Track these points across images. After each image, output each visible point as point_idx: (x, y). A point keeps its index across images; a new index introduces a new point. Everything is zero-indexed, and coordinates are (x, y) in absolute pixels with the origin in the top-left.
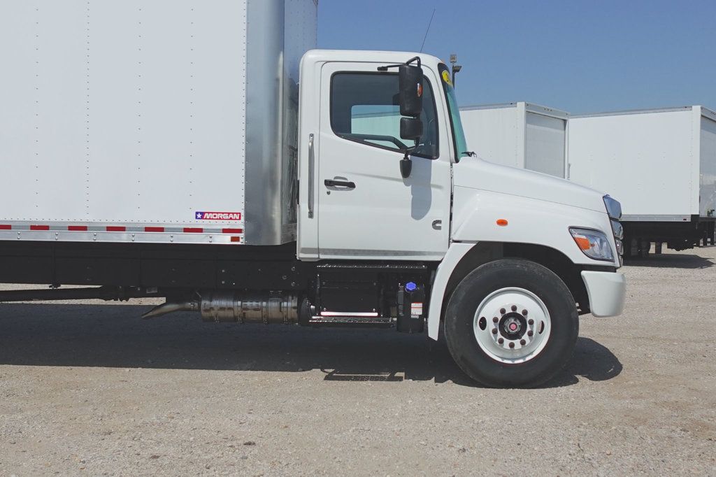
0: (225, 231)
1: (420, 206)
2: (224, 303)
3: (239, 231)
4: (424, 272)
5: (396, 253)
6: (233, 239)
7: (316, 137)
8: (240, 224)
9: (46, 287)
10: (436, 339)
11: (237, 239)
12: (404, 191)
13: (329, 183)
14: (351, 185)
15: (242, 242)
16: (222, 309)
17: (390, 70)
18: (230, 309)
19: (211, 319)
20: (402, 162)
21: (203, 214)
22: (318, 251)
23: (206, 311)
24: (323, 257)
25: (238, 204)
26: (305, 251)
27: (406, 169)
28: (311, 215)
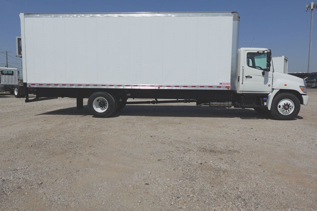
0: (226, 87)
1: (266, 82)
2: (216, 103)
3: (229, 87)
4: (266, 96)
5: (260, 92)
6: (228, 89)
7: (244, 67)
8: (229, 85)
9: (176, 100)
10: (270, 110)
11: (229, 89)
12: (263, 79)
13: (246, 77)
14: (251, 77)
15: (230, 89)
16: (215, 104)
17: (260, 52)
18: (217, 104)
19: (212, 107)
20: (262, 72)
21: (221, 83)
22: (243, 91)
23: (212, 105)
24: (244, 93)
25: (229, 81)
26: (240, 91)
27: (263, 74)
28: (242, 84)
